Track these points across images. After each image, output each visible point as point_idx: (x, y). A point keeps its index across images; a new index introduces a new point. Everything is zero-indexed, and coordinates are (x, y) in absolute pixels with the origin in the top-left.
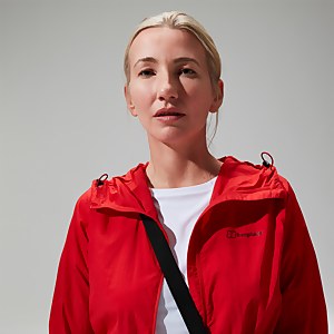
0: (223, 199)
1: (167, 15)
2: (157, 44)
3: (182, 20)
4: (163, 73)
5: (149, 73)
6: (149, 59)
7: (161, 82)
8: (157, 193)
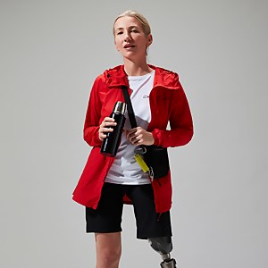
0: (157, 85)
1: (127, 12)
2: (125, 22)
3: (133, 13)
4: (126, 32)
5: (121, 33)
6: (120, 29)
7: (126, 35)
8: (129, 78)
